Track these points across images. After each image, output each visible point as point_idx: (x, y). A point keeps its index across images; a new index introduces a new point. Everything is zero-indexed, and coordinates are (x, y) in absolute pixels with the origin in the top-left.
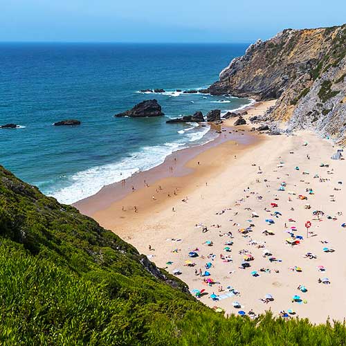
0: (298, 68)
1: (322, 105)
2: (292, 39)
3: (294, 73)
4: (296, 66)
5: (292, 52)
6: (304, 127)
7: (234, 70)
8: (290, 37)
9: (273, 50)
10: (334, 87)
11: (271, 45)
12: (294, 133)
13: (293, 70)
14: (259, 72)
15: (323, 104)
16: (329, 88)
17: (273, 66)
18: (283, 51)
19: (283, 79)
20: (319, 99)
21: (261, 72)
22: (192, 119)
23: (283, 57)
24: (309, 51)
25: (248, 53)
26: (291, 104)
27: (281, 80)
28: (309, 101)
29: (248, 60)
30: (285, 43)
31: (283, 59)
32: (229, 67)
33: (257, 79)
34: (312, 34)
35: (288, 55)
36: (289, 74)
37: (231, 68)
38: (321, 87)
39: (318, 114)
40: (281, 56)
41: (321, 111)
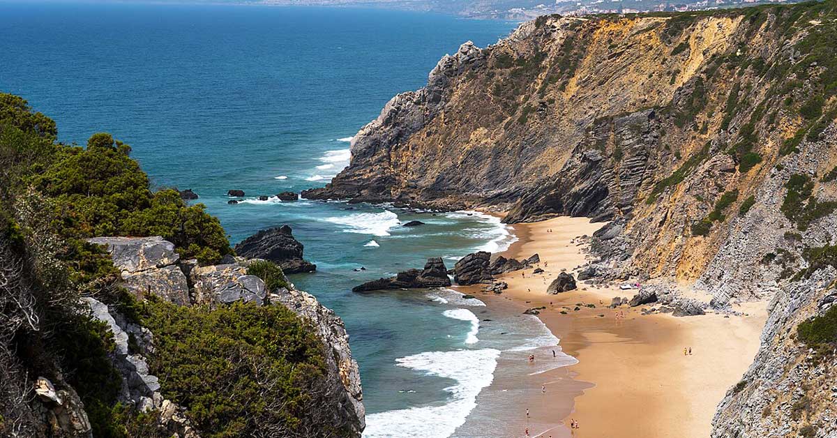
0: (625, 130)
1: (799, 238)
2: (567, 45)
3: (617, 143)
4: (620, 124)
5: (573, 82)
6: (759, 292)
7: (395, 132)
8: (559, 36)
9: (514, 74)
10: (823, 192)
11: (504, 60)
12: (735, 308)
13: (612, 135)
14: (481, 137)
15: (803, 234)
16: (807, 194)
17: (522, 121)
18: (543, 75)
19: (585, 159)
20: (787, 223)
21: (487, 136)
22: (420, 278)
23: (551, 95)
24: (625, 79)
25: (439, 82)
26: (695, 235)
27: (577, 161)
28: (763, 227)
29: (437, 100)
30: (545, 55)
31: (552, 101)
32: (379, 122)
33: (476, 155)
34: (626, 32)
35: (563, 88)
36: (601, 145)
37: (386, 123)
38: (785, 190)
39: (793, 260)
40: (542, 92)
41: (799, 253)
